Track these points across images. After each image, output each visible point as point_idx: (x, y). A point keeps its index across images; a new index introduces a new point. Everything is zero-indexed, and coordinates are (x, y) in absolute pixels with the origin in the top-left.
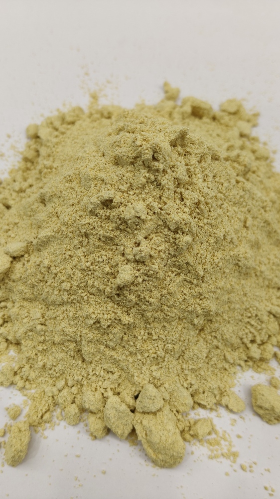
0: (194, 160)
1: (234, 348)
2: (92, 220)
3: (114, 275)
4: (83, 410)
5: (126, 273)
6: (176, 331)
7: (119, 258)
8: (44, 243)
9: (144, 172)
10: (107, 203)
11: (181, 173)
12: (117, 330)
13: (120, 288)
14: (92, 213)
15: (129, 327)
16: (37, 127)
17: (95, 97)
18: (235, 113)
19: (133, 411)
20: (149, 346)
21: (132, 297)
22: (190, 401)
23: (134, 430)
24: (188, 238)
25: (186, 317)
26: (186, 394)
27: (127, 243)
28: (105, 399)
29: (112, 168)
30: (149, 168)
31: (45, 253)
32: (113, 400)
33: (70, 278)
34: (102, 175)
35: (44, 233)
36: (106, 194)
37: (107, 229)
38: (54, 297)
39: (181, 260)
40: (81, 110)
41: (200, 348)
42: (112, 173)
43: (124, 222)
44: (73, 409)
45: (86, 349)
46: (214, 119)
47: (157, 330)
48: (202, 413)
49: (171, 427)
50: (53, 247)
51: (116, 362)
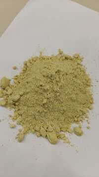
2: (38, 89)
3: (43, 101)
4: (36, 131)
5: (45, 101)
6: (56, 114)
8: (28, 93)
10: (41, 86)
11: (58, 79)
12: (43, 113)
13: (44, 104)
14: (38, 87)
15: (46, 113)
16: (26, 62)
17: (41, 53)
19: (47, 131)
20: (50, 117)
21: (46, 106)
22: (60, 130)
23: (46, 136)
24: (59, 94)
25: (59, 111)
26: (59, 128)
27: (45, 94)
28: (40, 128)
29: (42, 77)
32: (42, 129)
35: (28, 91)
36: (41, 83)
38: (30, 105)
40: (38, 57)
41: (63, 118)
44: (33, 130)
45: (37, 117)
46: (71, 59)
47: (52, 113)
48: (63, 133)
49: (55, 135)
51: (43, 120)
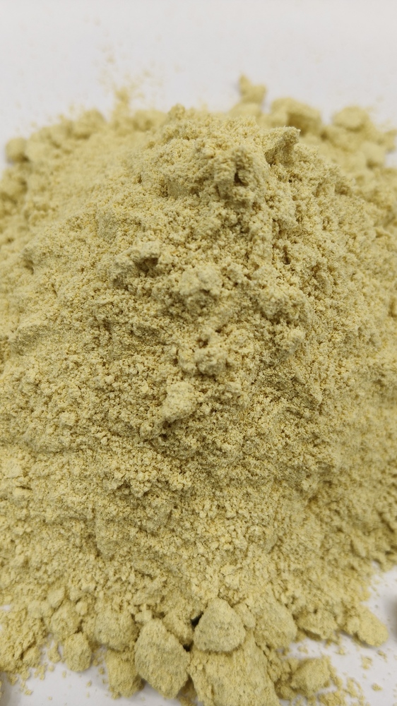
0: (306, 191)
1: (367, 531)
2: (118, 297)
3: (158, 400)
4: (94, 645)
5: (181, 397)
6: (268, 502)
7: (167, 369)
8: (29, 340)
9: (217, 206)
10: (147, 266)
11: (286, 209)
12: (161, 501)
13: (167, 424)
14: (118, 283)
15: (184, 496)
16: (23, 143)
17: (123, 98)
18: (357, 130)
19: (188, 647)
20: (219, 529)
21: (191, 442)
22: (291, 628)
23: (189, 683)
24: (298, 333)
25: (290, 478)
26: (285, 615)
27: (183, 341)
28: (136, 628)
29: (155, 202)
30: (227, 199)
31: (30, 358)
32: (152, 628)
33: (76, 403)
34: (138, 214)
35: (32, 320)
36: (145, 248)
37: (147, 314)
38: (46, 438)
39: (282, 373)
40: (99, 116)
41: (310, 532)
42: (157, 211)
43: (179, 300)
44: (78, 644)
45: (104, 534)
46: (324, 136)
47: (234, 499)
48: (312, 649)
49: (259, 678)
50: (44, 347)
51: (157, 558)
